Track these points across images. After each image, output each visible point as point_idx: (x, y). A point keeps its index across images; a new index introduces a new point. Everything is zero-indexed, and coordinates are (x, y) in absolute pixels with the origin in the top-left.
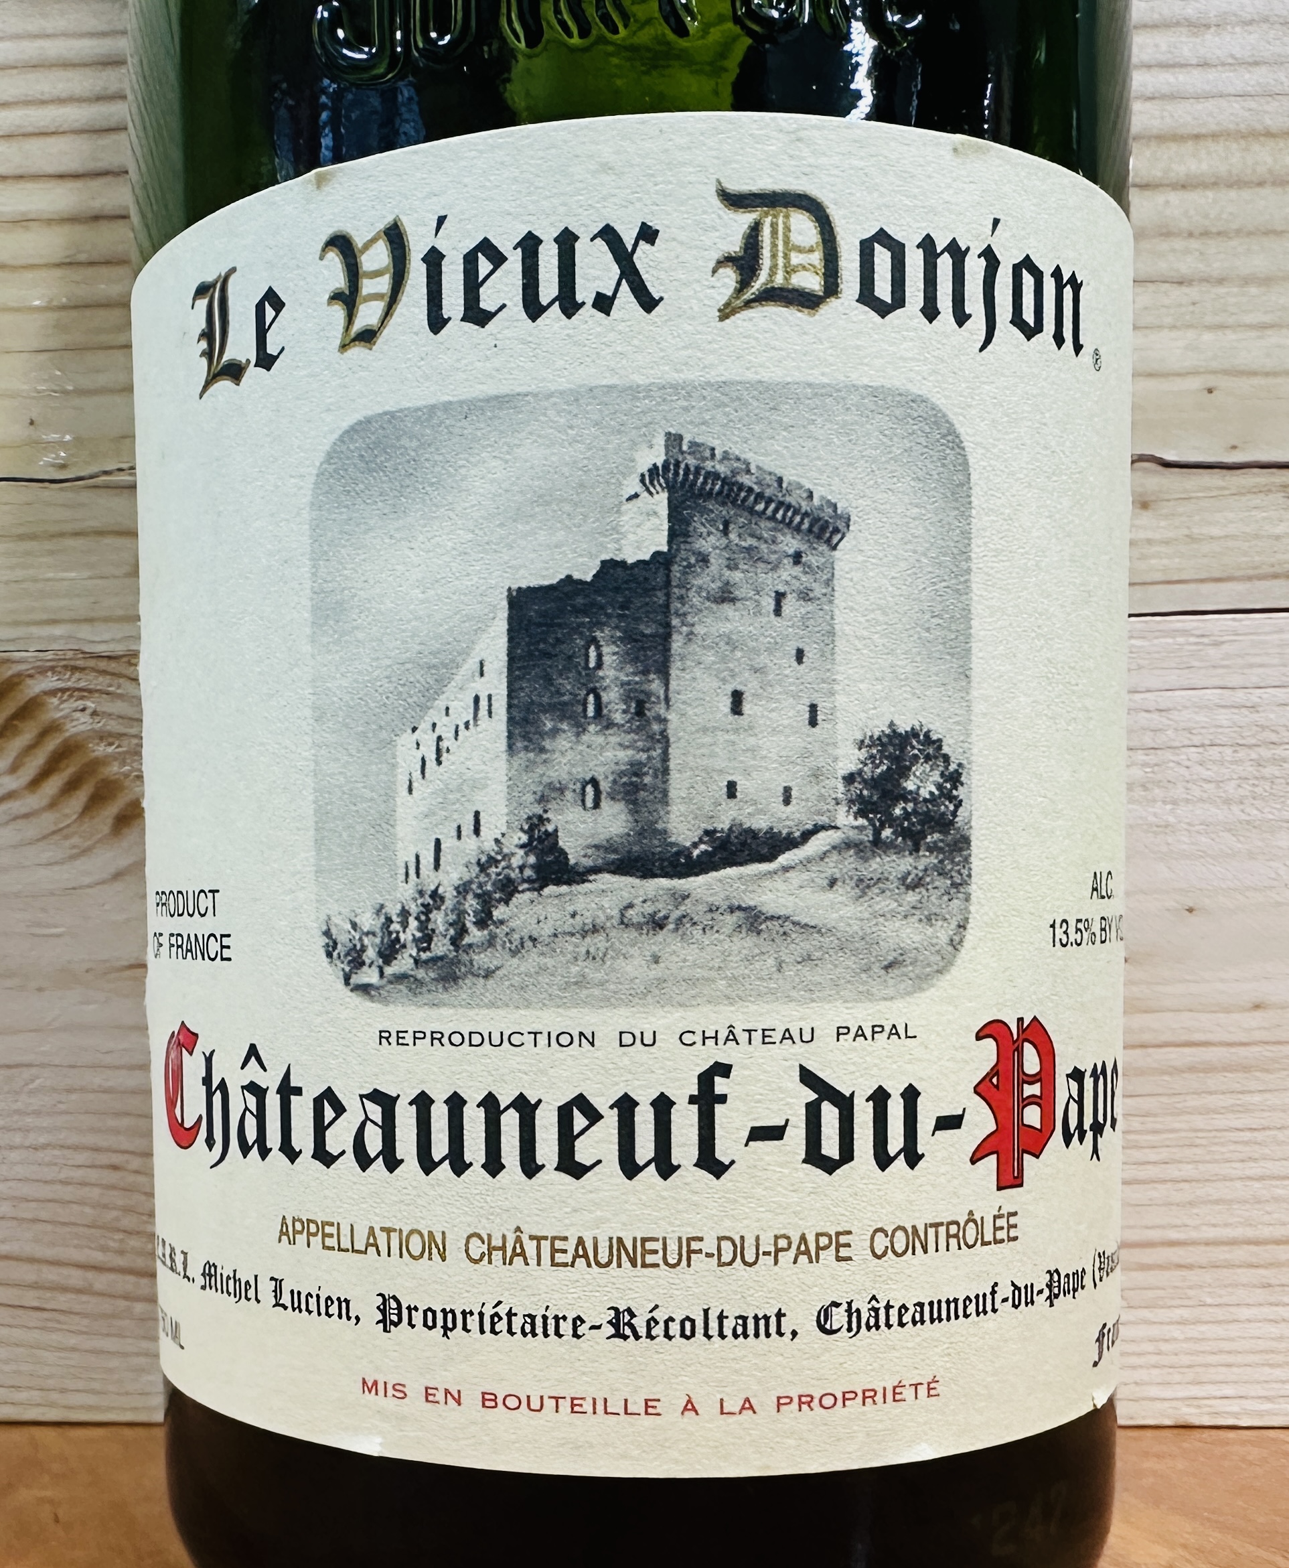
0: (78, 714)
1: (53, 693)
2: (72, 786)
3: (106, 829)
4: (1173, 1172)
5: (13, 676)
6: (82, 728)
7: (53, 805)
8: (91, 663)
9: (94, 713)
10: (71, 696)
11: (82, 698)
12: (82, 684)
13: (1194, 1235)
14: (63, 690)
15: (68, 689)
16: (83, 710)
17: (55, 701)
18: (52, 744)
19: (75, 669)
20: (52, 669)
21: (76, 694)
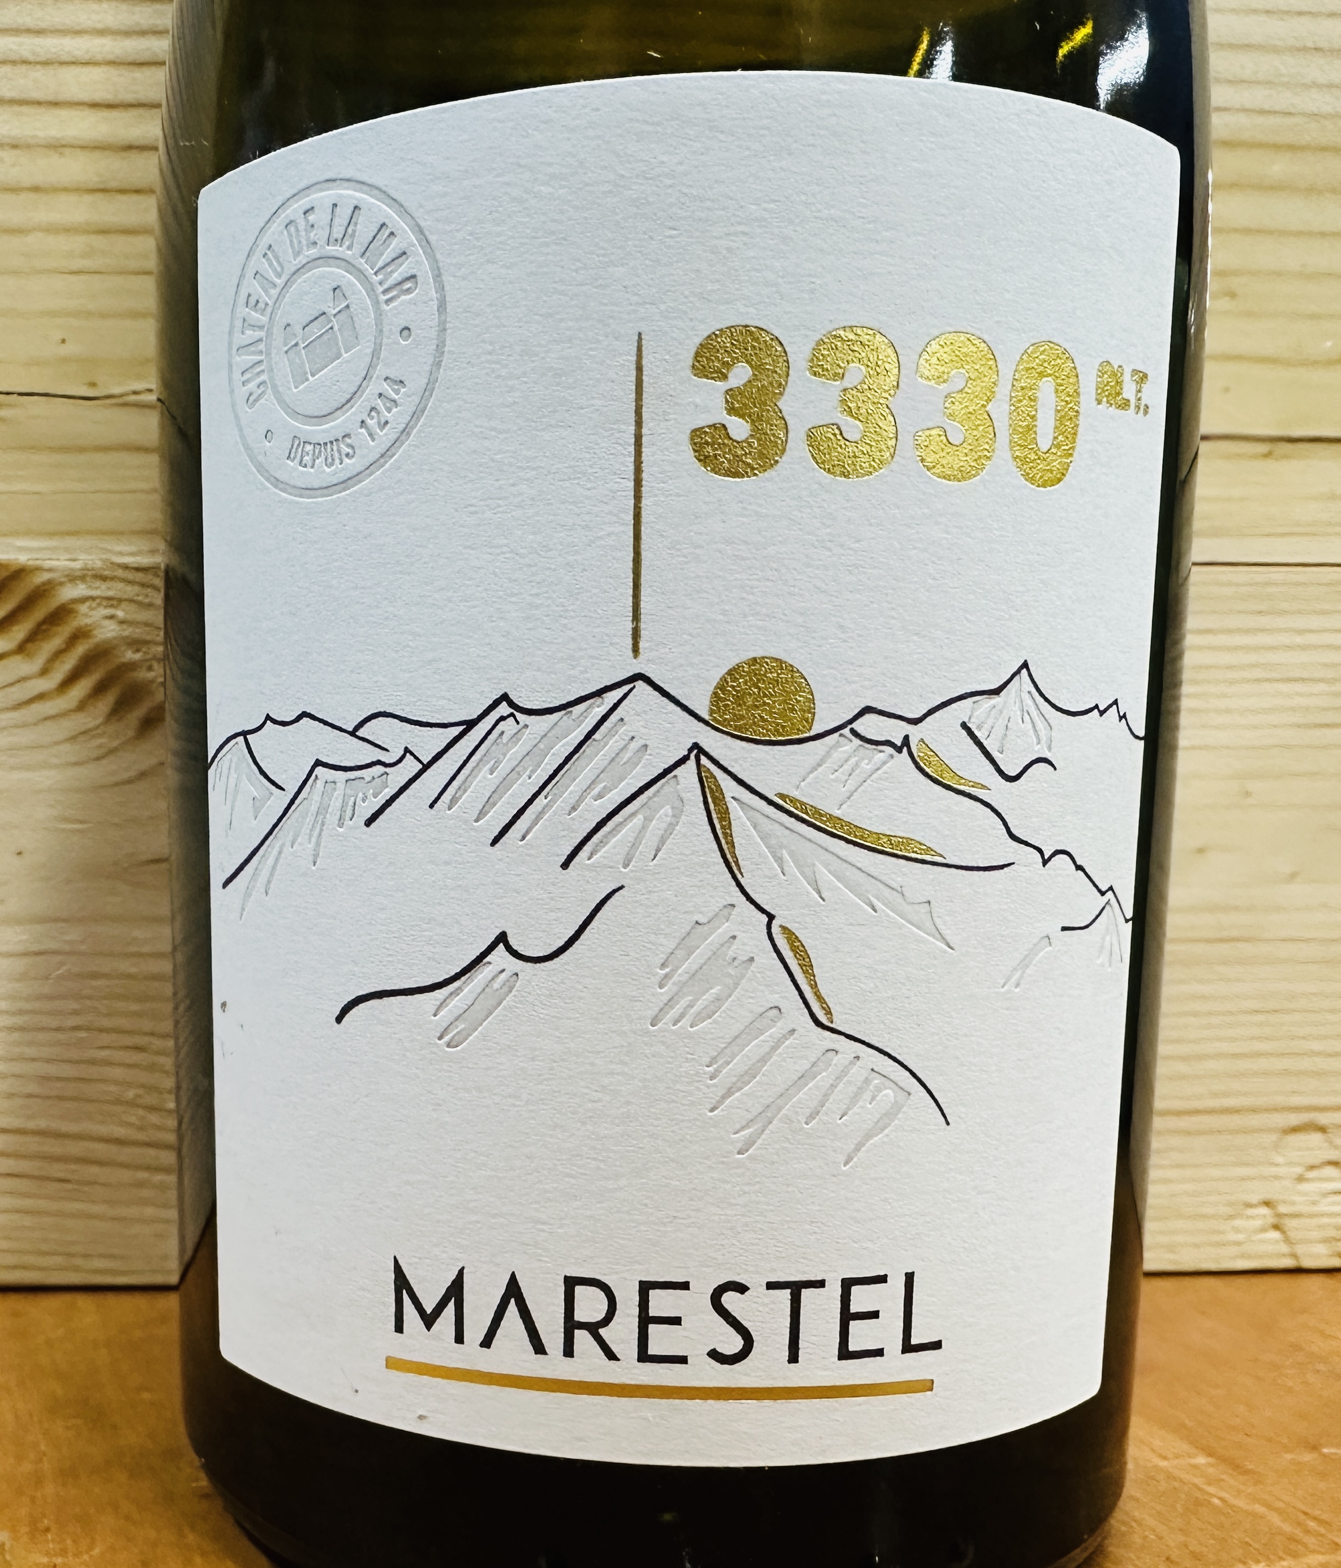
0: (107, 622)
1: (83, 600)
2: (99, 690)
3: (131, 733)
5: (44, 584)
6: (109, 635)
7: (82, 706)
8: (120, 573)
9: (122, 622)
10: (99, 605)
11: (112, 606)
12: (110, 593)
14: (93, 598)
15: (98, 597)
16: (112, 617)
17: (83, 608)
18: (80, 649)
19: (104, 579)
20: (83, 578)
21: (105, 603)
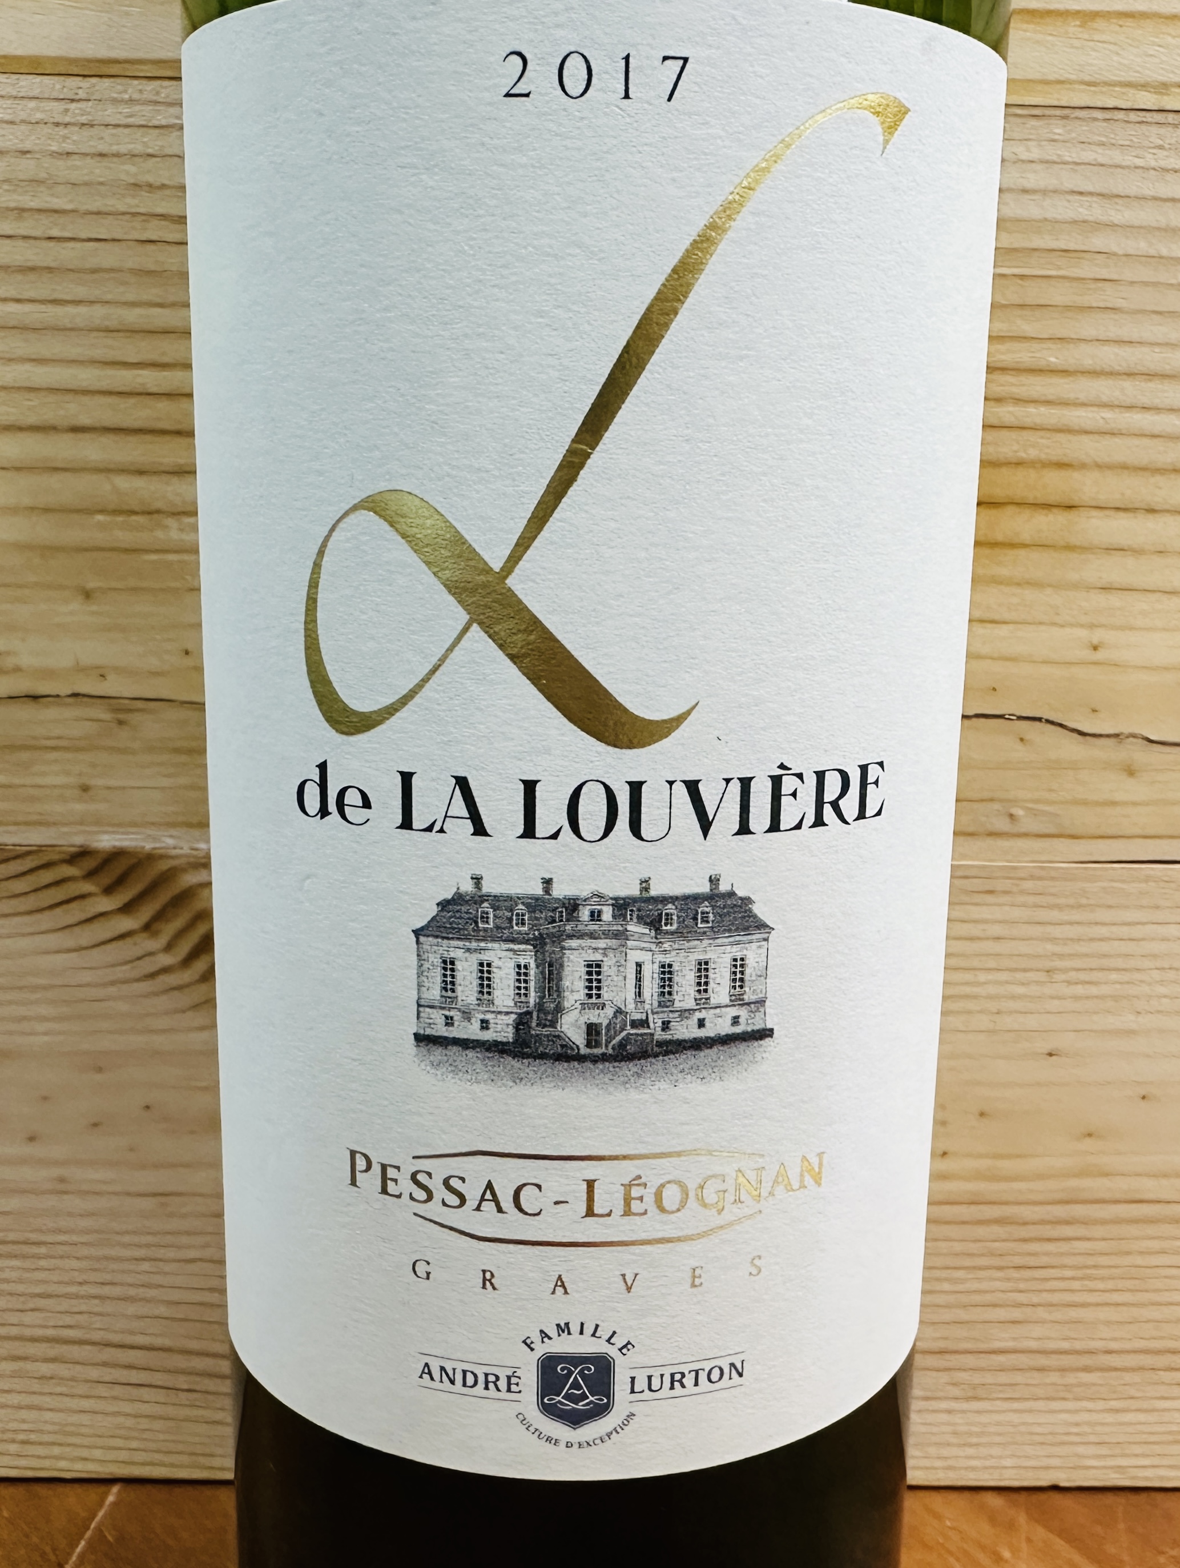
4: (1116, 1297)
13: (1128, 1346)
